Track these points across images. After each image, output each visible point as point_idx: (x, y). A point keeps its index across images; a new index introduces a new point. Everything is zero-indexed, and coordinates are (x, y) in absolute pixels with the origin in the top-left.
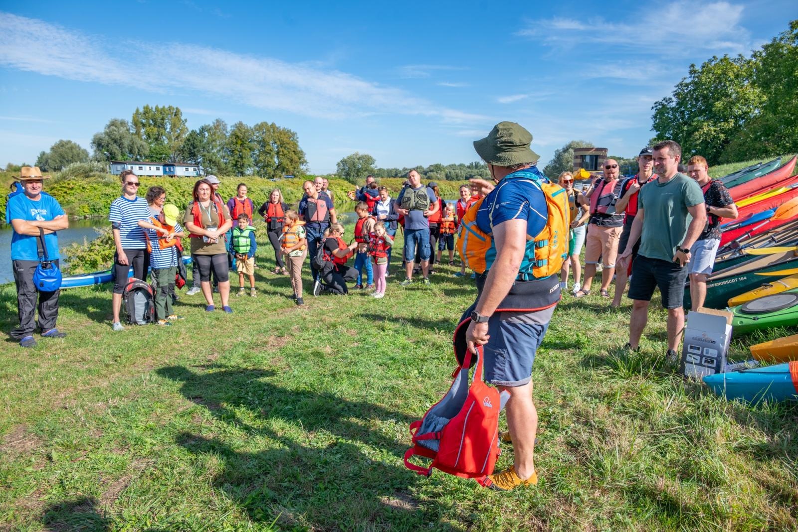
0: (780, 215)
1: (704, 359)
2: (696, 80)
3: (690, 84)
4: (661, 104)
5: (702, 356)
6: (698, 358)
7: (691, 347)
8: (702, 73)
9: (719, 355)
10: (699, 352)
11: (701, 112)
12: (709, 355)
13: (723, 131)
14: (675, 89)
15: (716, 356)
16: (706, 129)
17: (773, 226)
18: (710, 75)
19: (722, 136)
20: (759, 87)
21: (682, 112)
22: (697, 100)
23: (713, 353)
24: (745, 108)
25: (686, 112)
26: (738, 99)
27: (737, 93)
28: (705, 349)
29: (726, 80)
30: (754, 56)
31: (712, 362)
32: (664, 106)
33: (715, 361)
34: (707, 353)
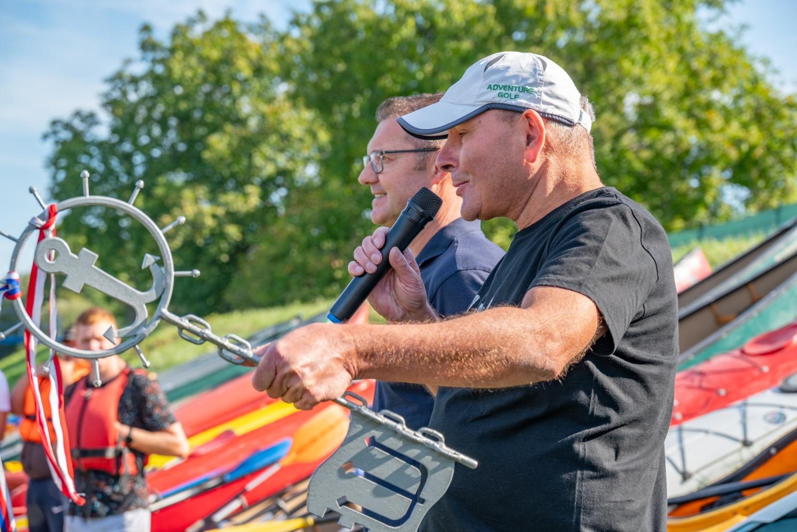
0: (300, 451)
2: (160, 69)
3: (143, 78)
4: (68, 126)
8: (172, 51)
11: (176, 160)
13: (233, 217)
14: (106, 88)
16: (190, 209)
17: (292, 476)
18: (193, 61)
19: (233, 231)
20: (308, 106)
21: (127, 158)
22: (163, 123)
24: (282, 160)
25: (138, 159)
26: (263, 133)
27: (263, 117)
29: (233, 78)
30: (296, 22)
32: (78, 135)
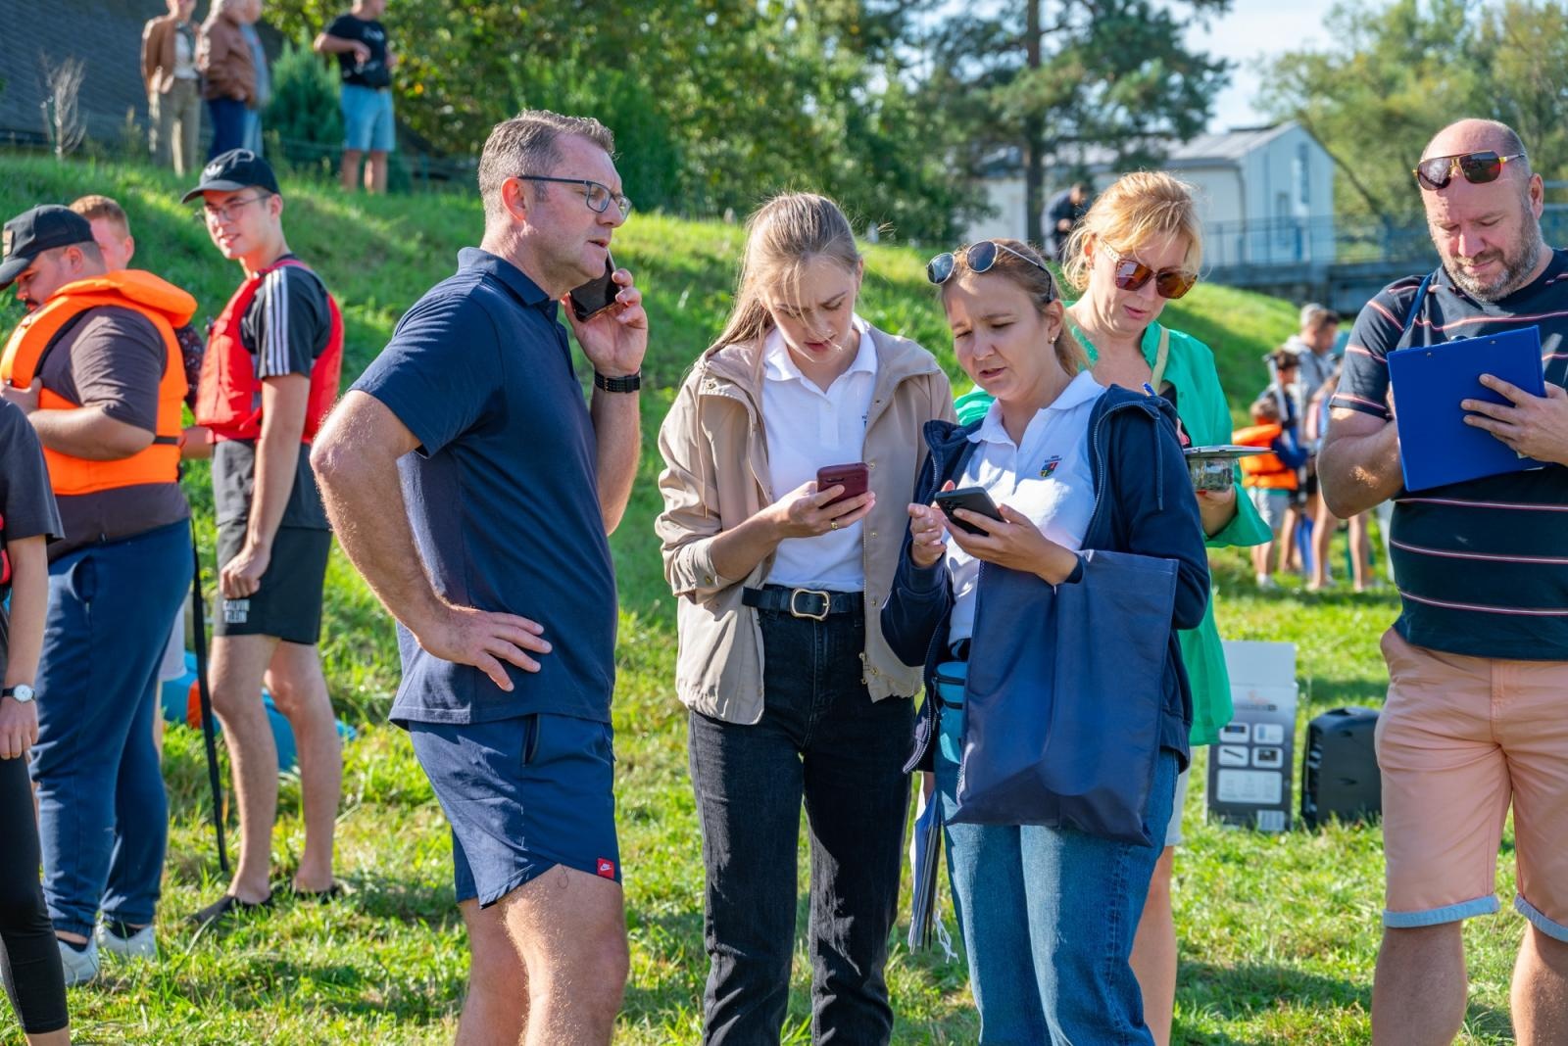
1: (1256, 752)
5: (1250, 745)
6: (1244, 751)
7: (1228, 729)
9: (1289, 738)
10: (1244, 738)
12: (1266, 741)
15: (1279, 740)
23: (1274, 734)
28: (1257, 728)
31: (1273, 756)
33: (1280, 753)
34: (1262, 735)
